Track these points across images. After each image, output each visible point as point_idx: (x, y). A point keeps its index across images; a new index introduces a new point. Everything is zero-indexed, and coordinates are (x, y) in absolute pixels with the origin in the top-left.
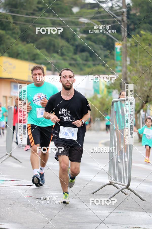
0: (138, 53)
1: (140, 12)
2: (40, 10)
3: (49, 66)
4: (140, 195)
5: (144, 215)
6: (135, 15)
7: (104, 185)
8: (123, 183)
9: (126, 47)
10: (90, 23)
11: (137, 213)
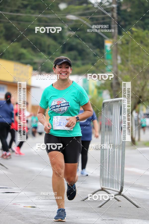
0: (130, 51)
1: (131, 8)
2: (25, 6)
3: (35, 66)
4: (134, 202)
5: (137, 222)
6: (125, 11)
7: (95, 191)
8: (116, 188)
9: (117, 45)
10: (78, 20)
11: (130, 220)
